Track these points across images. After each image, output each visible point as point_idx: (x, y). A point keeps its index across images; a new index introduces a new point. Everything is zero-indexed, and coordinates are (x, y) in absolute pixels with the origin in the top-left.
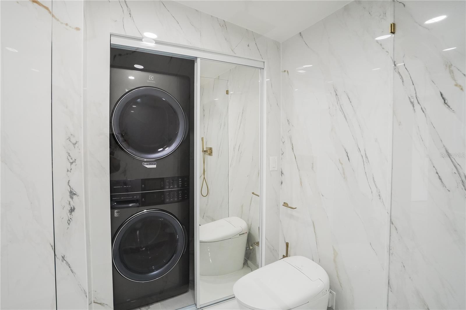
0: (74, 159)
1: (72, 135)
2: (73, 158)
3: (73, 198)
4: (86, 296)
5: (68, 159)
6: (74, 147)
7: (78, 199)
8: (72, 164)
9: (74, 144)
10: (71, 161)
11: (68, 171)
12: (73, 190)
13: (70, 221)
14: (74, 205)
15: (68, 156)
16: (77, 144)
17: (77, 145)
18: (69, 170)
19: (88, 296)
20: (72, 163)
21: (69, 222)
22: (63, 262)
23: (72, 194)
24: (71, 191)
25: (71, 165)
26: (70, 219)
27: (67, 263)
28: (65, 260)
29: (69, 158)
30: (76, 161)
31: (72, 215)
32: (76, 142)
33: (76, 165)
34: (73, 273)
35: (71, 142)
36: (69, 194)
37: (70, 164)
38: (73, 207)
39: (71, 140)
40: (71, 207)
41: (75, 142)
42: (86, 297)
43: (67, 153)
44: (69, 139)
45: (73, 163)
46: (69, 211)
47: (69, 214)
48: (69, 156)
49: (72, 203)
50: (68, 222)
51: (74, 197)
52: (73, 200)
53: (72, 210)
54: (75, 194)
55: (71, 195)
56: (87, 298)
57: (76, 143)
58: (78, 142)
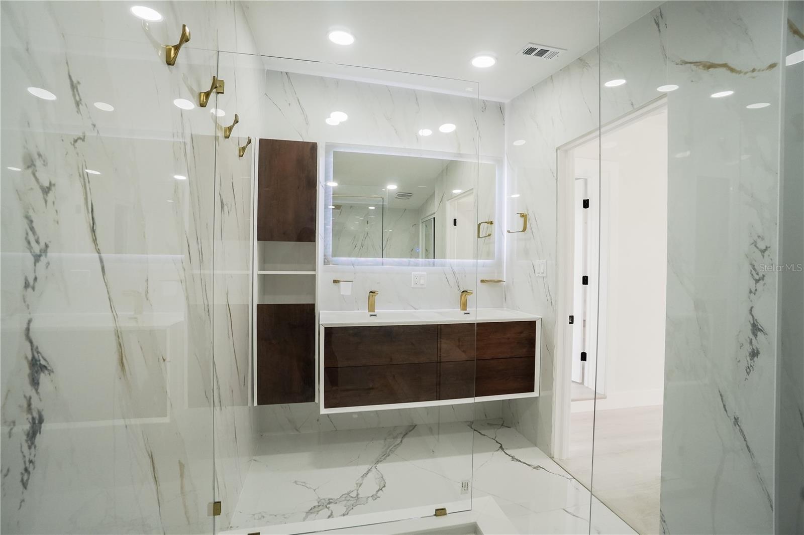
0: (761, 275)
1: (759, 237)
2: (759, 274)
3: (757, 336)
4: (772, 507)
5: (752, 275)
6: (762, 257)
7: (766, 339)
8: (758, 283)
9: (763, 251)
10: (757, 277)
11: (751, 292)
12: (757, 322)
13: (750, 370)
14: (758, 347)
15: (752, 270)
16: (767, 251)
17: (767, 253)
18: (753, 291)
19: (774, 507)
20: (757, 281)
21: (748, 370)
22: (735, 426)
23: (756, 329)
24: (754, 323)
25: (756, 284)
26: (749, 366)
27: (741, 431)
28: (738, 424)
29: (754, 272)
30: (765, 278)
31: (754, 362)
32: (767, 247)
33: (765, 284)
34: (750, 452)
35: (757, 248)
36: (751, 328)
37: (754, 282)
38: (755, 349)
39: (757, 245)
40: (753, 349)
41: (765, 248)
42: (770, 509)
43: (751, 264)
44: (755, 244)
45: (759, 280)
46: (750, 354)
47: (748, 358)
48: (754, 269)
49: (754, 341)
50: (746, 370)
51: (759, 333)
52: (757, 338)
53: (754, 354)
54: (761, 330)
55: (753, 330)
56: (772, 510)
57: (765, 250)
58: (769, 247)
